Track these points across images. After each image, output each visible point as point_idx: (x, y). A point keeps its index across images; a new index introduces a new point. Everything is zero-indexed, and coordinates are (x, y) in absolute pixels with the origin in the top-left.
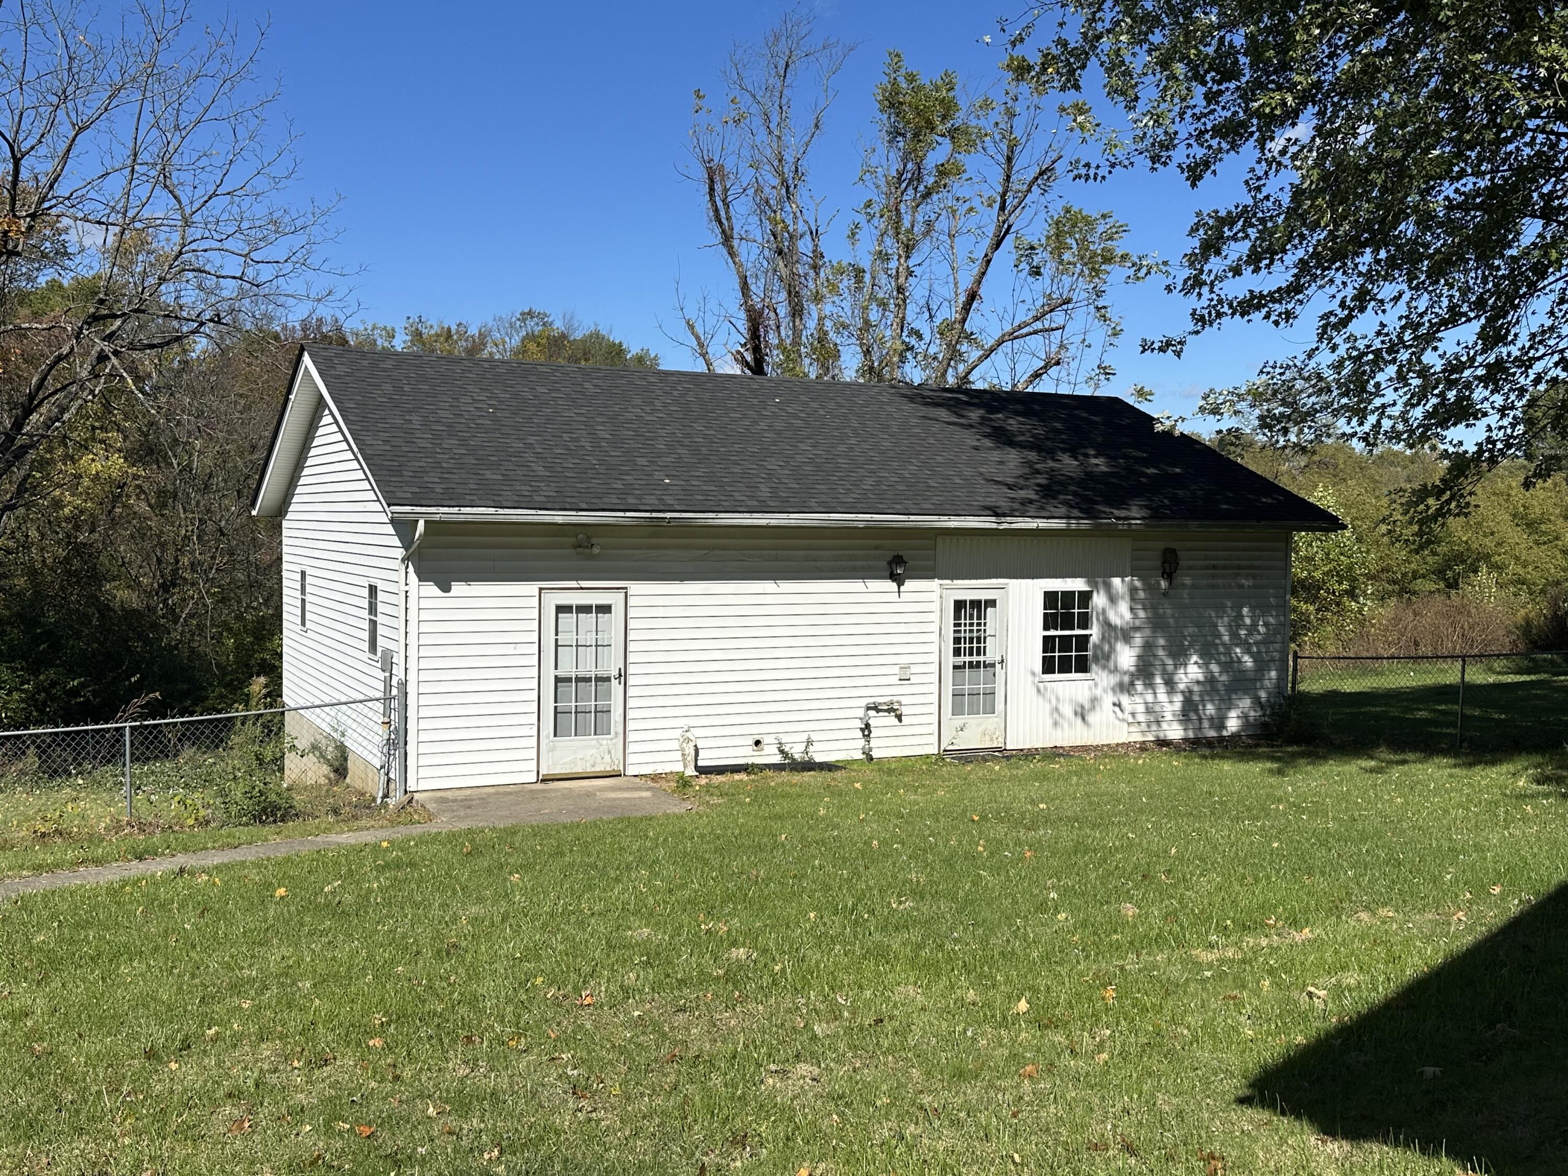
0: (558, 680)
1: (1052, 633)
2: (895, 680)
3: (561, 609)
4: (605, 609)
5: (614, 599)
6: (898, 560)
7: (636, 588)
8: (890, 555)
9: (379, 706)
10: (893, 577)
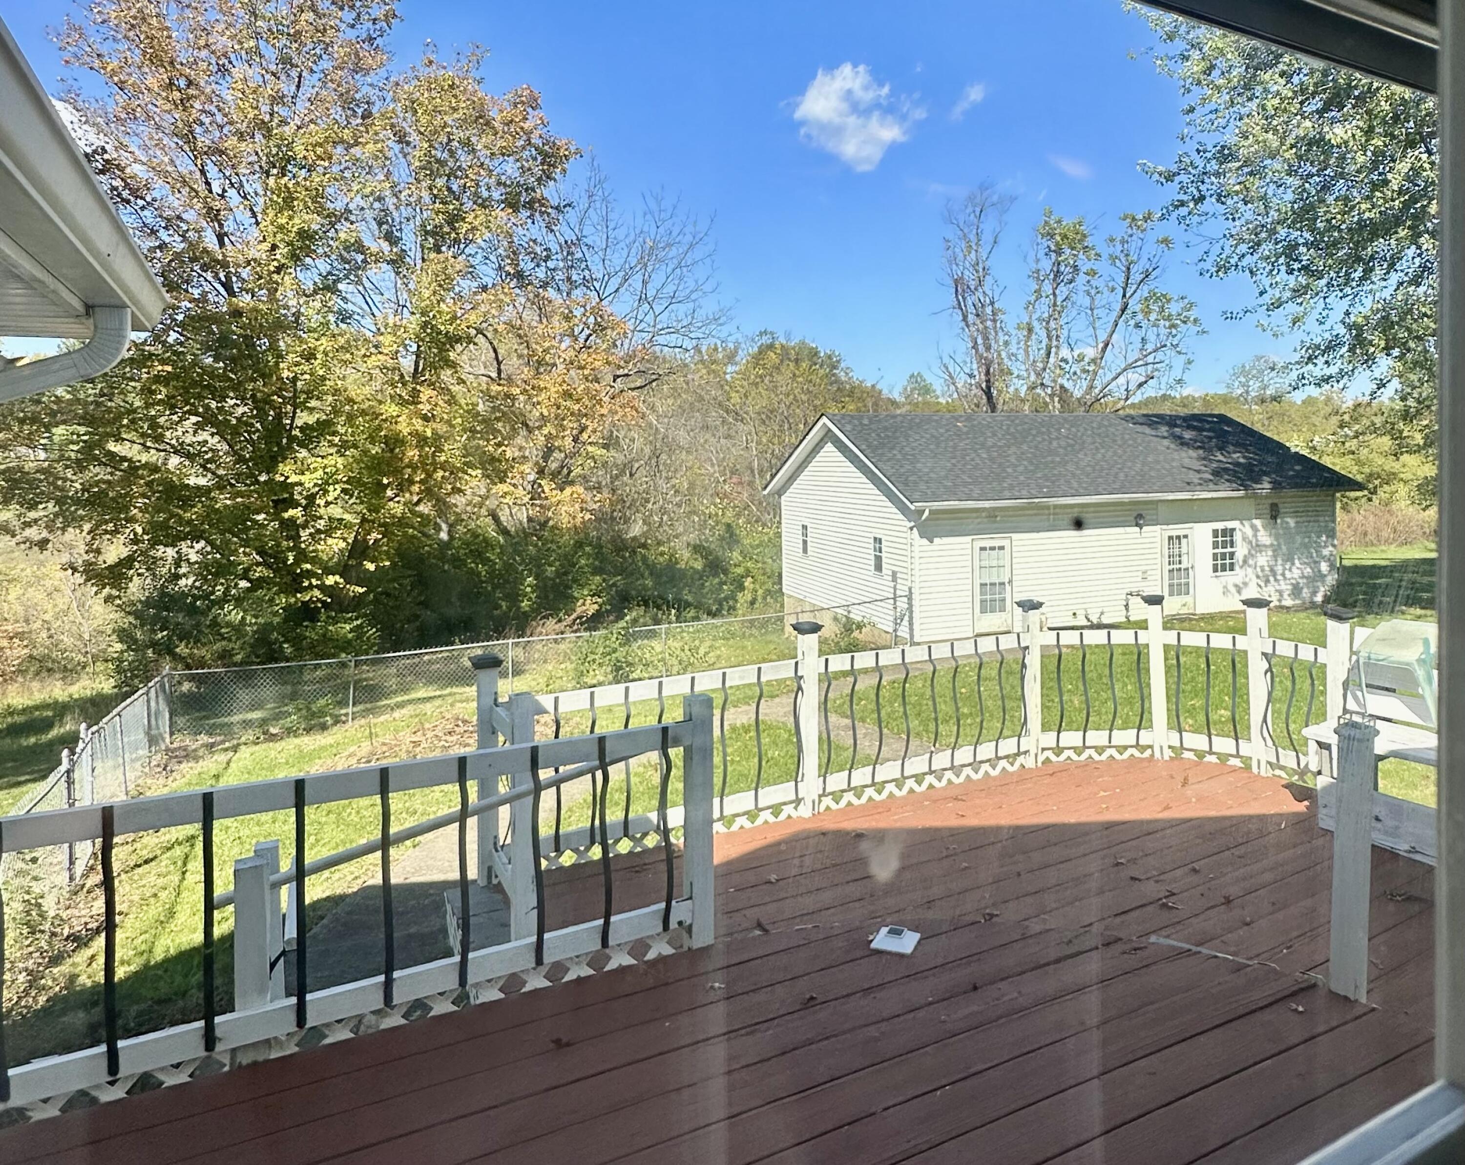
0: (981, 585)
1: (1216, 551)
2: (1139, 579)
3: (983, 549)
4: (1002, 548)
5: (1006, 543)
6: (1140, 516)
7: (1015, 536)
8: (1135, 514)
9: (892, 601)
10: (1137, 525)
